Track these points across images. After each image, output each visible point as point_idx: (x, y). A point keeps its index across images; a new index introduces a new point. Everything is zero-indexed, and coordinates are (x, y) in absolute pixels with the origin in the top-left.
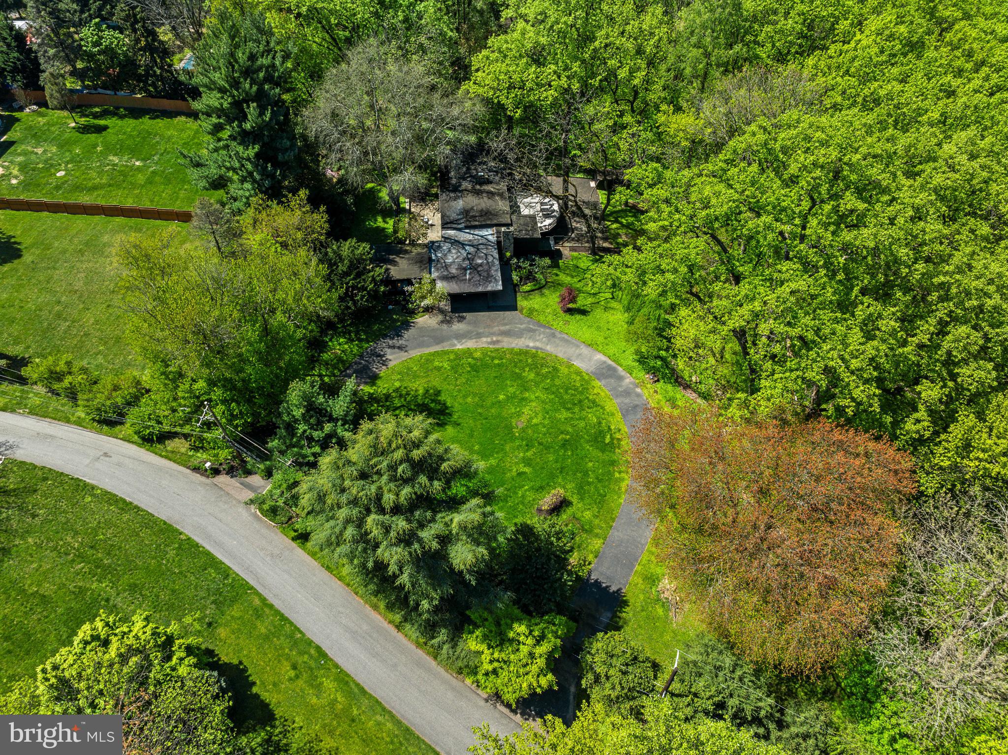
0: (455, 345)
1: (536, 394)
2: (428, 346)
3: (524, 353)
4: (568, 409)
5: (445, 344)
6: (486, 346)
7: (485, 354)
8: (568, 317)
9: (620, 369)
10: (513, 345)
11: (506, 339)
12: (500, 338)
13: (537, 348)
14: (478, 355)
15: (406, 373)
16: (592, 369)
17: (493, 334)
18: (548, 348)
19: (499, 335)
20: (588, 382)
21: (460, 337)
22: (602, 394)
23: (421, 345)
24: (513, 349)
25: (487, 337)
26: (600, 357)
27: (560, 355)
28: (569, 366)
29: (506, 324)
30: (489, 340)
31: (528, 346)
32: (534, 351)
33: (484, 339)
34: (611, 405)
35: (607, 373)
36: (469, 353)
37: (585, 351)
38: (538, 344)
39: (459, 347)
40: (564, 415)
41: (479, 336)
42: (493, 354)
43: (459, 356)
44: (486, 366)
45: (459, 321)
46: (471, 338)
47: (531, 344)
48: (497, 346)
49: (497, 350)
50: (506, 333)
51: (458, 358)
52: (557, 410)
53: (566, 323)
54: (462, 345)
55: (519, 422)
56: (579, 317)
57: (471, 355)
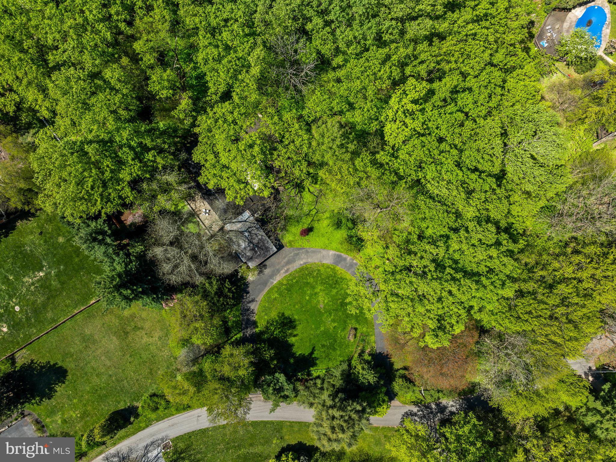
0: (273, 283)
1: (319, 288)
2: (263, 290)
3: (301, 269)
4: (334, 288)
5: (269, 284)
6: (284, 275)
7: (288, 280)
8: (307, 237)
9: (342, 254)
10: (295, 268)
11: (290, 266)
12: (287, 267)
13: (305, 263)
14: (285, 282)
15: (266, 310)
16: (332, 261)
17: (283, 266)
18: (309, 260)
19: (286, 265)
20: (334, 269)
21: (272, 276)
22: (343, 272)
23: (261, 291)
24: (296, 270)
25: (282, 269)
26: (331, 253)
27: (316, 261)
28: (323, 265)
29: (284, 258)
30: (284, 270)
31: (301, 265)
32: (305, 266)
33: (282, 272)
34: (348, 276)
35: (339, 259)
36: (280, 283)
37: (324, 253)
38: (304, 261)
39: (275, 282)
40: (334, 291)
41: (278, 271)
42: (291, 278)
43: (279, 287)
44: (292, 286)
45: (265, 268)
46: (276, 275)
47: (302, 263)
48: (289, 272)
50: (288, 263)
51: (279, 289)
52: (331, 291)
53: (308, 241)
54: (275, 281)
55: (321, 305)
56: (311, 233)
57: (282, 284)
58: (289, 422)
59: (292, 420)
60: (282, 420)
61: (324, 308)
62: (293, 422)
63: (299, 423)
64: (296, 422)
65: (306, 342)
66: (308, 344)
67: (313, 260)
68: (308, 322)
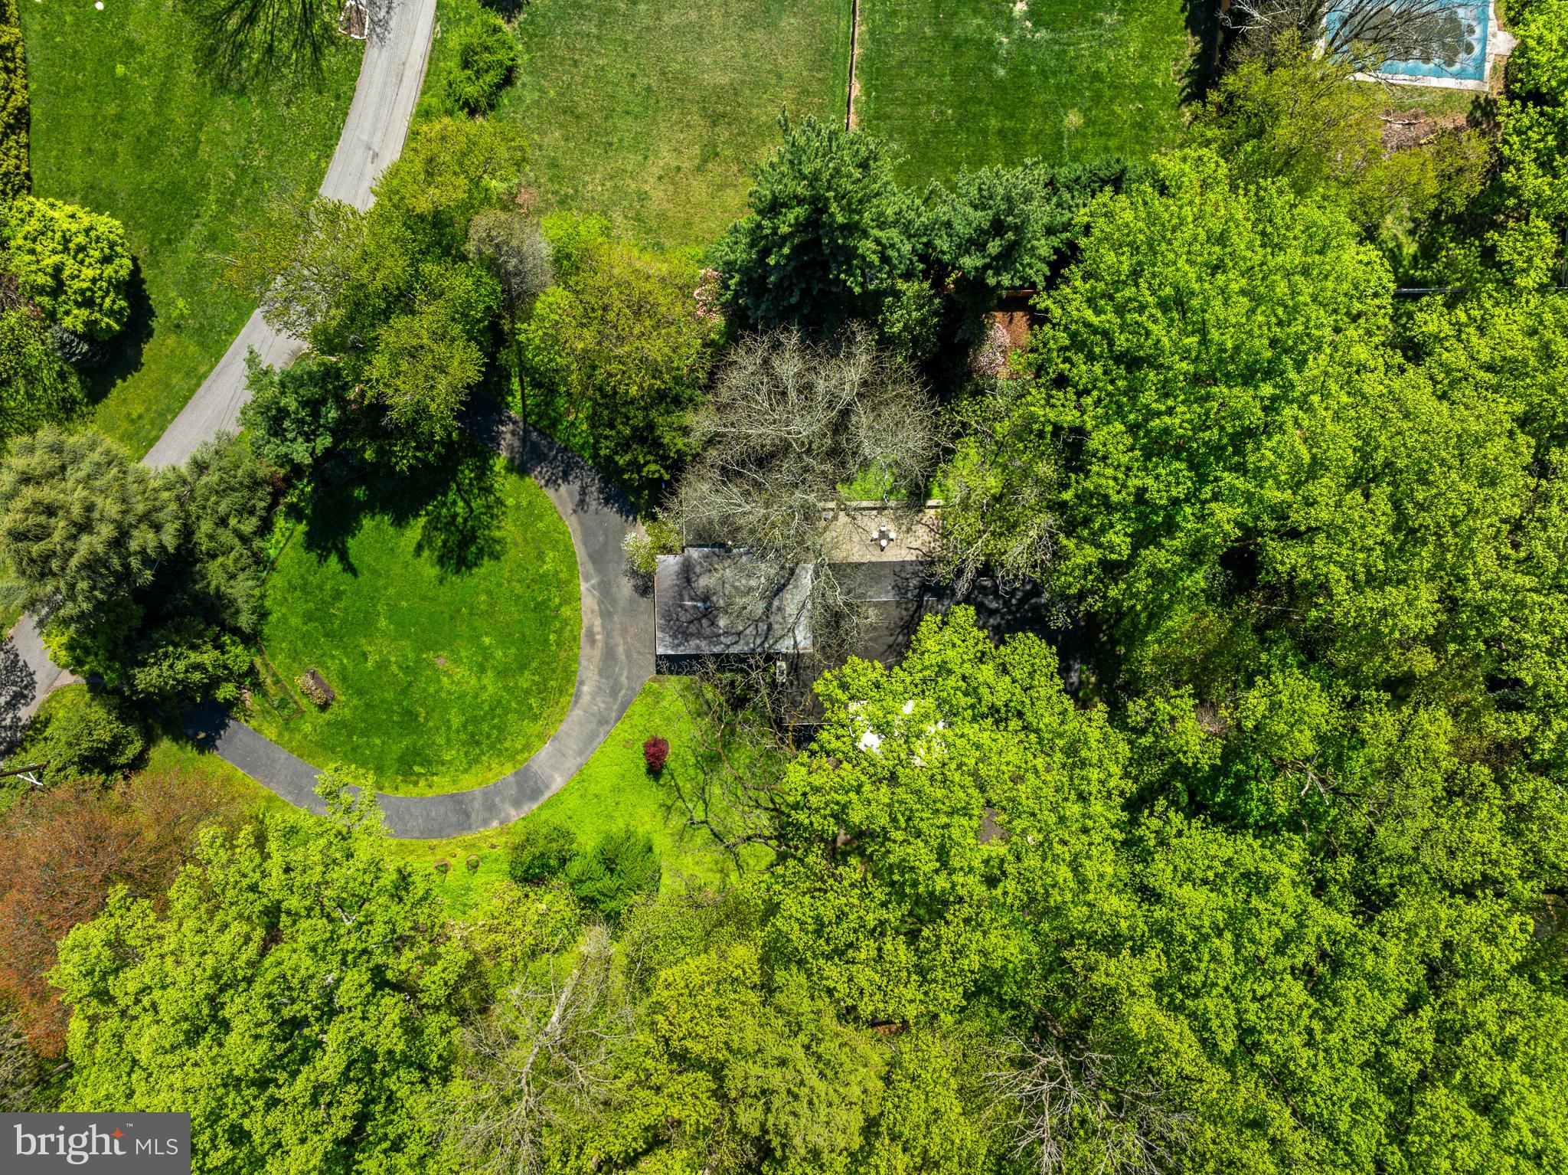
0: (587, 580)
1: (491, 686)
2: (585, 543)
3: (569, 676)
5: (590, 567)
6: (585, 622)
7: (566, 622)
8: (639, 747)
9: (535, 806)
10: (584, 663)
11: (597, 653)
12: (600, 645)
13: (578, 696)
14: (566, 611)
15: (530, 514)
16: (535, 767)
17: (608, 635)
18: (578, 712)
19: (607, 644)
20: (512, 758)
21: (605, 590)
22: (490, 775)
23: (587, 534)
24: (577, 661)
25: (603, 627)
26: (558, 782)
27: (563, 727)
28: (542, 737)
29: (628, 654)
30: (597, 628)
31: (582, 683)
32: (572, 691)
33: (598, 622)
35: (528, 788)
36: (570, 599)
37: (572, 763)
38: (586, 698)
39: (584, 587)
41: (606, 615)
42: (567, 634)
43: (564, 587)
44: (545, 623)
45: (636, 588)
46: (600, 603)
47: (585, 689)
48: (583, 640)
49: (575, 639)
50: (609, 655)
51: (561, 584)
52: (463, 712)
53: (628, 744)
54: (586, 590)
55: (443, 662)
56: (643, 764)
57: (565, 601)
58: (205, 376)
59: (205, 384)
60: (223, 360)
61: (430, 665)
62: (198, 385)
63: (186, 400)
64: (192, 392)
65: (377, 560)
66: (368, 559)
67: (572, 722)
68: (424, 598)
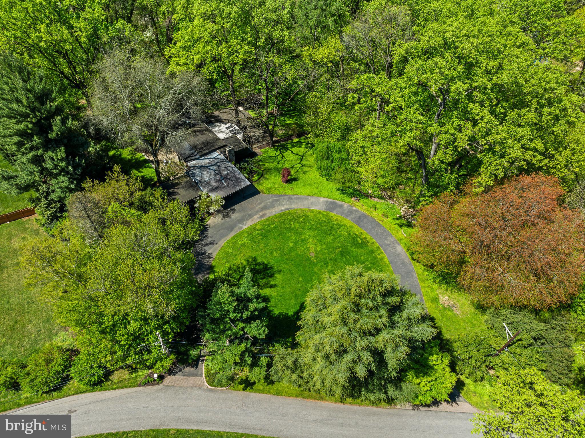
0: (242, 228)
1: (306, 234)
2: (227, 235)
3: (282, 215)
4: (330, 234)
5: (236, 229)
6: (259, 220)
7: (263, 225)
8: (290, 185)
9: (337, 201)
10: (274, 213)
11: (267, 212)
12: (263, 212)
13: (288, 209)
14: (259, 227)
15: (227, 256)
16: (324, 208)
17: (257, 212)
18: (293, 206)
19: (261, 211)
20: (328, 216)
21: (242, 221)
22: (339, 218)
23: (222, 236)
24: (275, 215)
25: (256, 215)
26: (322, 200)
27: (302, 207)
28: (312, 211)
29: (260, 203)
30: (258, 216)
31: (282, 210)
32: (287, 211)
33: (256, 217)
34: (348, 222)
35: (332, 206)
36: (253, 228)
37: (313, 199)
38: (286, 207)
39: (245, 227)
40: (330, 239)
41: (251, 216)
42: (268, 223)
43: (249, 233)
44: (269, 231)
45: (233, 213)
46: (247, 220)
47: (283, 208)
48: (265, 218)
49: (267, 220)
50: (265, 208)
51: (249, 234)
52: (324, 238)
53: (292, 188)
55: (311, 253)
56: (295, 183)
57: (255, 229)
60: (241, 432)
61: (316, 257)
67: (298, 206)
